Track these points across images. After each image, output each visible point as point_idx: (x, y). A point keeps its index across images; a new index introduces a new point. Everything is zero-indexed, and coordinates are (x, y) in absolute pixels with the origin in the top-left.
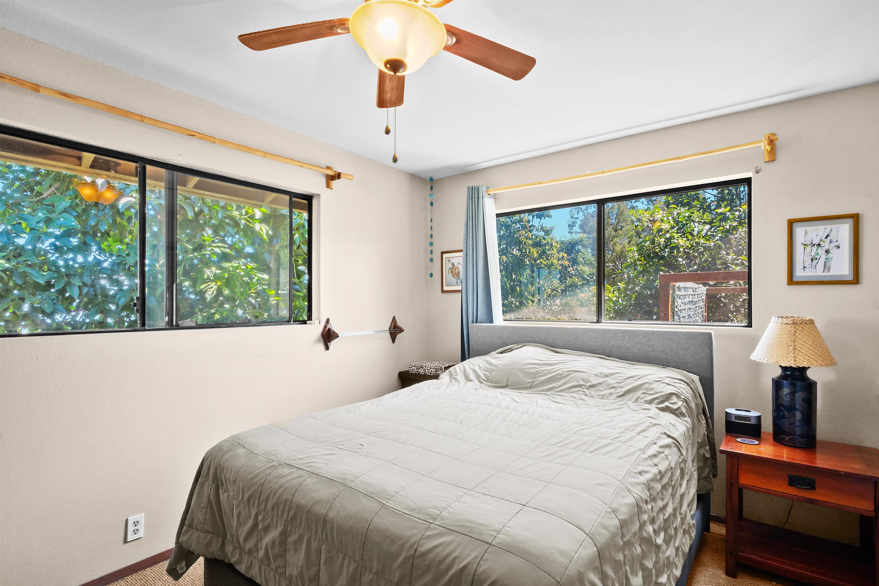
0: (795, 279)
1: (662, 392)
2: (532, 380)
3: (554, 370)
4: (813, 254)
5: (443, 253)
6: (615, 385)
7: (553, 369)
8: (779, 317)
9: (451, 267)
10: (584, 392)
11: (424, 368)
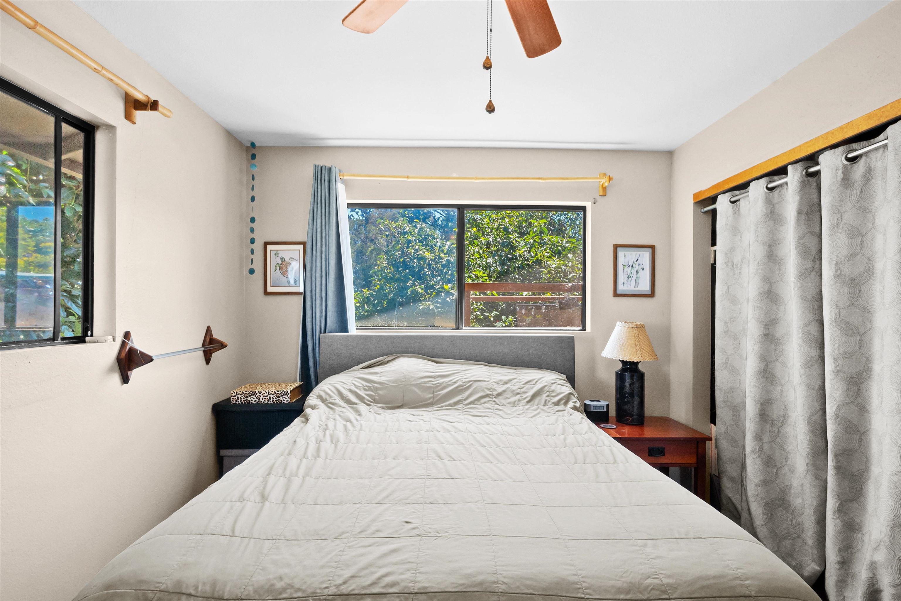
0: (618, 292)
1: (563, 393)
2: (432, 395)
3: (452, 382)
4: (629, 273)
5: (266, 244)
6: (519, 391)
7: (451, 380)
8: (626, 322)
9: (280, 262)
10: (494, 401)
11: (258, 394)
